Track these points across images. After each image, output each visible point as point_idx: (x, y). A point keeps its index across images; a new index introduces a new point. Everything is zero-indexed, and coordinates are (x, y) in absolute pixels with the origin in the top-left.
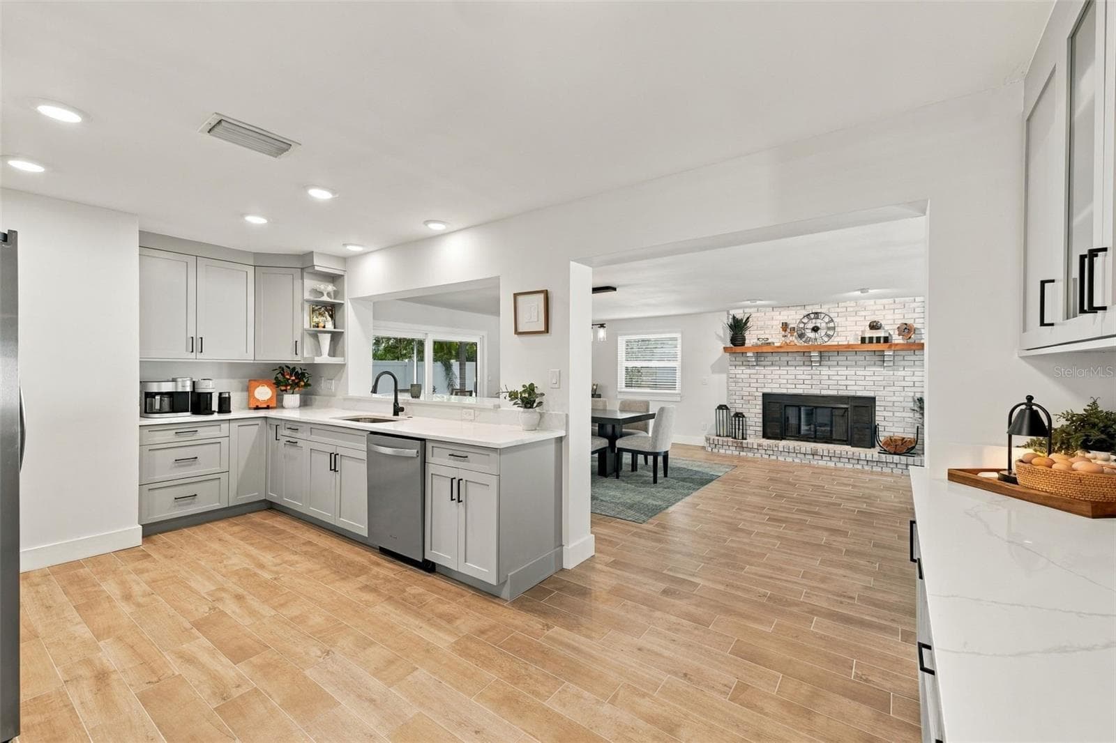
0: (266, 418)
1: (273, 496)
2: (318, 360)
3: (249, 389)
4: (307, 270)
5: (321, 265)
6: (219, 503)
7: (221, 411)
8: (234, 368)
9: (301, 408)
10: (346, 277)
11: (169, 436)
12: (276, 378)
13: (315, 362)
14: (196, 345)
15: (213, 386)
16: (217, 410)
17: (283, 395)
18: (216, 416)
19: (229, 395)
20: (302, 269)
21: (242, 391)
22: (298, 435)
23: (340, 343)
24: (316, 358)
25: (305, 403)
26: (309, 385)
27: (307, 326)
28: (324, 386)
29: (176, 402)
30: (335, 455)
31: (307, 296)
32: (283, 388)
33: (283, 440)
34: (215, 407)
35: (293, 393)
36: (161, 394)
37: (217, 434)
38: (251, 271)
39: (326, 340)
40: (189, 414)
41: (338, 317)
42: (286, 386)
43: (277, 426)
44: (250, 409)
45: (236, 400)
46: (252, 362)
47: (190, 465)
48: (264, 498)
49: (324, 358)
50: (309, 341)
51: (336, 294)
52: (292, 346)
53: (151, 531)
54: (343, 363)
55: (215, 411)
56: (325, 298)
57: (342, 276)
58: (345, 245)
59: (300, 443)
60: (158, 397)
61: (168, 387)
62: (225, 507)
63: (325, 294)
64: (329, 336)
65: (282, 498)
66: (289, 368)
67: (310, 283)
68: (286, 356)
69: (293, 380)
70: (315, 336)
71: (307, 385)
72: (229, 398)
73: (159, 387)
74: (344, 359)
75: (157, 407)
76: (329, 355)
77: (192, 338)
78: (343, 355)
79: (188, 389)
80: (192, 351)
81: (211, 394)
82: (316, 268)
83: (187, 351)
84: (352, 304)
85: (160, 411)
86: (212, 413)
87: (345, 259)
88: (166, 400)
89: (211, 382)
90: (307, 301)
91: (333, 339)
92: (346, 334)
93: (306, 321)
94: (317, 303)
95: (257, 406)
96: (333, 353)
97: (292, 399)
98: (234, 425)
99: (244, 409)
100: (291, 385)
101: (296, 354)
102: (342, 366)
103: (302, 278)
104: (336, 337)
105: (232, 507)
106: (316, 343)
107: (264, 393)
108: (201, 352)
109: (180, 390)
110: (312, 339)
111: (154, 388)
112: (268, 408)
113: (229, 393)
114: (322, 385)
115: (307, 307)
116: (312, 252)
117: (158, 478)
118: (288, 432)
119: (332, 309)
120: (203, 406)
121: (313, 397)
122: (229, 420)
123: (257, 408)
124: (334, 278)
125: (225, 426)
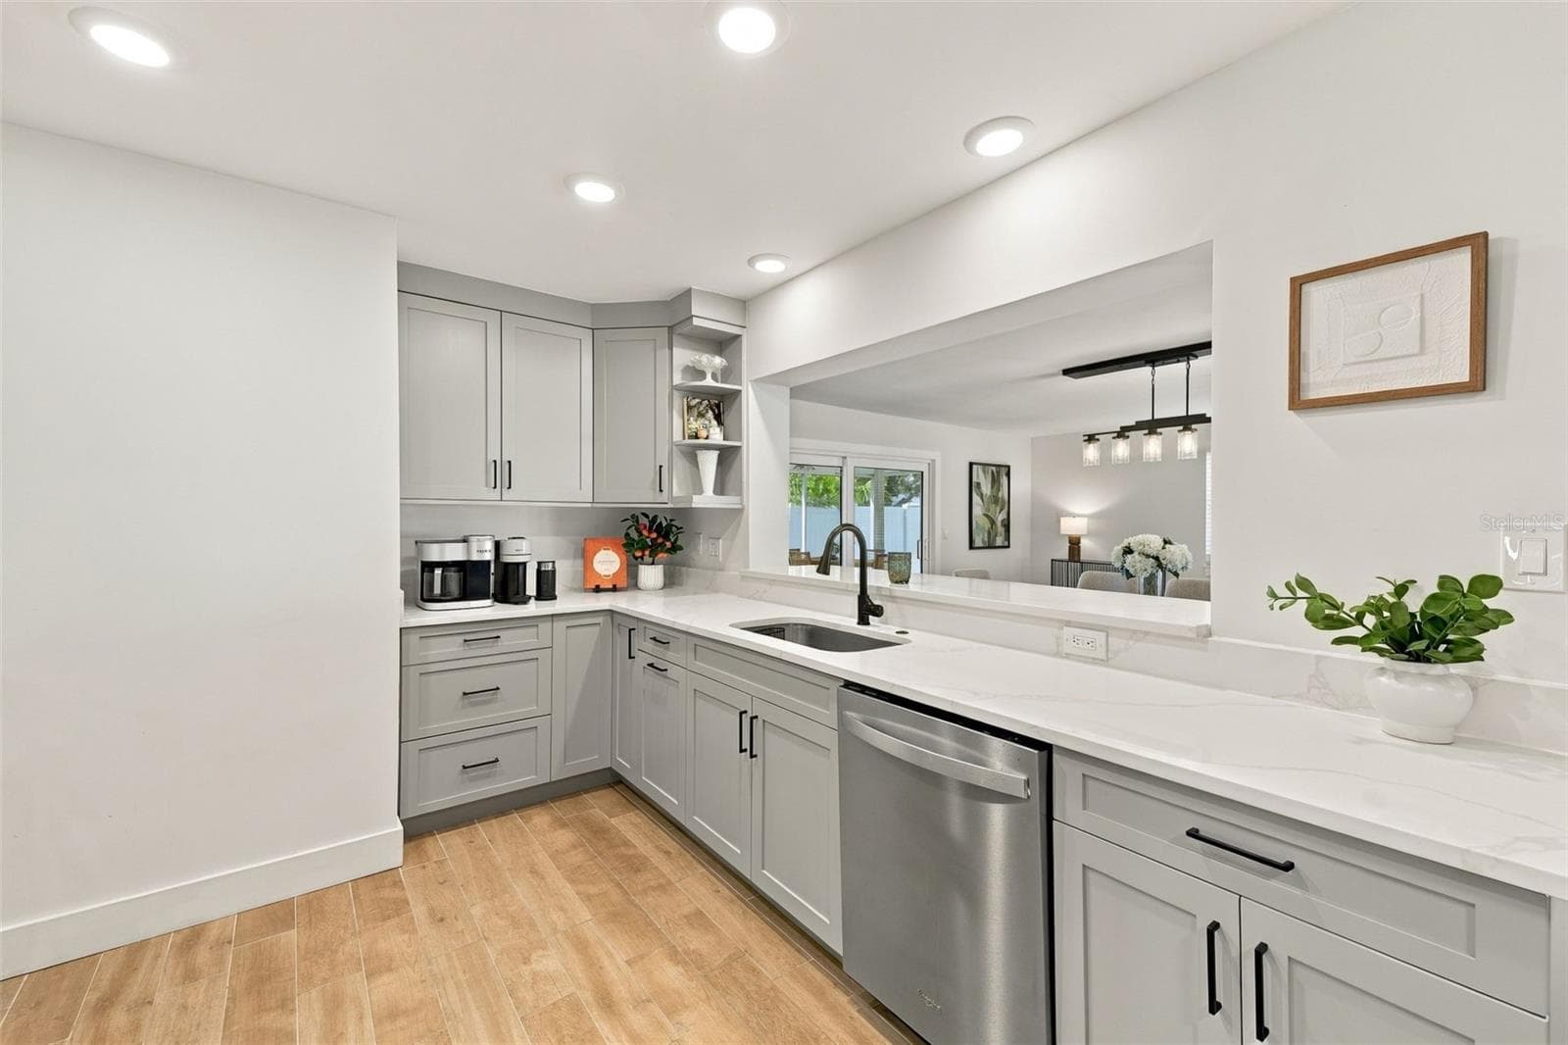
0: (611, 612)
1: (624, 766)
2: (698, 502)
3: (586, 556)
4: (678, 330)
5: (706, 316)
6: (536, 775)
7: (539, 597)
8: (562, 517)
9: (667, 590)
10: (744, 340)
11: (452, 647)
12: (627, 535)
13: (694, 506)
14: (502, 474)
15: (525, 552)
16: (535, 594)
17: (637, 566)
18: (533, 608)
19: (554, 567)
20: (671, 328)
21: (575, 558)
22: (671, 655)
23: (735, 465)
24: (696, 498)
25: (671, 581)
26: (681, 548)
27: (677, 437)
28: (703, 550)
29: (470, 580)
30: (752, 718)
31: (678, 380)
32: (638, 554)
33: (642, 660)
34: (531, 588)
35: (653, 564)
36: (444, 565)
37: (533, 642)
38: (587, 336)
39: (709, 462)
40: (488, 602)
41: (727, 419)
42: (643, 550)
43: (630, 630)
44: (586, 590)
45: (565, 573)
46: (589, 505)
47: (489, 702)
48: (609, 766)
49: (707, 499)
50: (680, 464)
51: (726, 374)
52: (652, 475)
53: (417, 830)
54: (740, 506)
55: (530, 597)
56: (709, 382)
57: (738, 337)
58: (751, 261)
59: (673, 672)
60: (438, 572)
61: (455, 553)
62: (545, 782)
63: (709, 376)
64: (714, 455)
65: (641, 776)
66: (647, 516)
67: (683, 356)
68: (642, 496)
69: (653, 540)
70: (691, 455)
71: (675, 548)
72: (554, 572)
73: (442, 552)
74: (742, 500)
75: (437, 590)
76: (715, 492)
77: (495, 461)
78: (739, 493)
79: (489, 556)
80: (495, 487)
81: (524, 564)
82: (696, 322)
83: (487, 486)
84: (754, 389)
85: (445, 597)
86: (525, 600)
87: (744, 304)
88: (454, 577)
89: (524, 542)
90: (678, 388)
91: (721, 462)
92: (744, 449)
93: (678, 426)
94: (694, 392)
95: (598, 586)
96: (720, 488)
97: (651, 575)
98: (560, 626)
99: (575, 590)
100: (650, 547)
101: (661, 491)
102: (737, 513)
103: (671, 348)
104: (728, 457)
105: (554, 782)
106: (695, 469)
107: (608, 563)
108: (510, 487)
109: (475, 557)
110: (687, 464)
111: (434, 554)
112: (615, 589)
113: (554, 562)
114: (701, 548)
115: (679, 402)
116: (690, 290)
117: (434, 727)
118: (650, 646)
119: (720, 405)
120: (512, 588)
121: (684, 569)
122: (552, 615)
123: (598, 590)
124: (723, 344)
125: (545, 627)
